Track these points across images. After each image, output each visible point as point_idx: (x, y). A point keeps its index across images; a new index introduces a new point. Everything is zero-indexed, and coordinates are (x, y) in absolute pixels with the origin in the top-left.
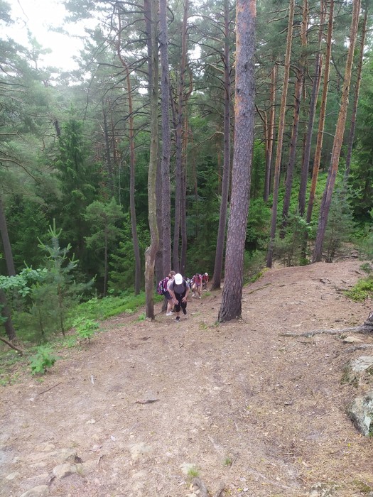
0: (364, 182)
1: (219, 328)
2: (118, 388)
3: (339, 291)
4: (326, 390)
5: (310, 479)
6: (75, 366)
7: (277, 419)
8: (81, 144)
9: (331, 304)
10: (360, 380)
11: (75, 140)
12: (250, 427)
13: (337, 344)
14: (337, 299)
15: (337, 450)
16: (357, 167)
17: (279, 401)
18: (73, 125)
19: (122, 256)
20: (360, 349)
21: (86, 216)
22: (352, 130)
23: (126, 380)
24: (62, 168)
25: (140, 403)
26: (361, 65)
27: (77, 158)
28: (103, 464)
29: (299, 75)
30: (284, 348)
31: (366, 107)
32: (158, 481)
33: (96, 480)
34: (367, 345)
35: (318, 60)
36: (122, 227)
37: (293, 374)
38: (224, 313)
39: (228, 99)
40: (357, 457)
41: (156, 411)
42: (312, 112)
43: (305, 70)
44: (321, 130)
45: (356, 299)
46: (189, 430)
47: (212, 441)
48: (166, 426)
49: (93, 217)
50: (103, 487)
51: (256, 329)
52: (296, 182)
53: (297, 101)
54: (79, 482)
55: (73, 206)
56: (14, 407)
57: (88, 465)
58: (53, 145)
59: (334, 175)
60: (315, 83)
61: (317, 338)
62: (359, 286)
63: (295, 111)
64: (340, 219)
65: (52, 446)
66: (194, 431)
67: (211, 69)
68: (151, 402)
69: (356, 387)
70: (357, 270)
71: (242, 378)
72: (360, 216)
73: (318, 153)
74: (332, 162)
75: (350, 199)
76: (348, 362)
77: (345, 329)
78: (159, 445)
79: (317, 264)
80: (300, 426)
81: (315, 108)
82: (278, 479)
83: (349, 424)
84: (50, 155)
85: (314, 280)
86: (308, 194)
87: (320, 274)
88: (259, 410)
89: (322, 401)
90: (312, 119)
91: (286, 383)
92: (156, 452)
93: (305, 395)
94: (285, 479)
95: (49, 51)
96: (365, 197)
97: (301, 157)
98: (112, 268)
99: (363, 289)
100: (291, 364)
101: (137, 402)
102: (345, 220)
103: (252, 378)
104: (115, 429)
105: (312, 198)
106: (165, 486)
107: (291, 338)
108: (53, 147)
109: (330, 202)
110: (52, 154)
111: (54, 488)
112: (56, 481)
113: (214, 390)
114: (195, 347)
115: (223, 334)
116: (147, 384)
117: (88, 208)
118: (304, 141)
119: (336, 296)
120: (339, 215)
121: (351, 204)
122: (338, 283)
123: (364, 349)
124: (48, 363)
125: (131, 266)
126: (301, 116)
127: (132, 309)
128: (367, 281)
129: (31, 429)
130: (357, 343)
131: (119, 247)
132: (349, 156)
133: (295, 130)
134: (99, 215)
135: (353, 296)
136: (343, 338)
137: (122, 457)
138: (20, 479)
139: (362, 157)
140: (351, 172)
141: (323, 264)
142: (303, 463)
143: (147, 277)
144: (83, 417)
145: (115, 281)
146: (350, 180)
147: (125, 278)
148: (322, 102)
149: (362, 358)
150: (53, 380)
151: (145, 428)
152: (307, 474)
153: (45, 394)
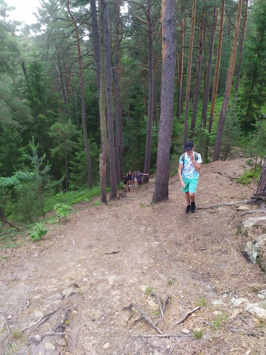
0: (248, 103)
1: (154, 206)
2: (91, 246)
3: (232, 179)
4: (227, 239)
5: (221, 289)
6: (60, 235)
7: (197, 258)
8: (42, 80)
9: (227, 188)
10: (249, 232)
11: (38, 77)
12: (180, 264)
13: (233, 212)
14: (231, 184)
15: (236, 273)
16: (243, 92)
17: (197, 248)
18: (36, 65)
19: (78, 162)
20: (248, 213)
21: (50, 134)
22: (240, 64)
23: (96, 241)
24: (30, 98)
25: (108, 254)
26: (246, 16)
27: (40, 90)
28: (92, 288)
29: (201, 24)
30: (198, 216)
31: (249, 48)
32: (128, 295)
33: (90, 297)
34: (253, 211)
35: (215, 12)
36: (76, 141)
37: (205, 232)
38: (157, 196)
39: (151, 43)
40: (249, 275)
41: (119, 258)
42: (211, 52)
43: (206, 19)
44: (218, 65)
45: (243, 183)
46: (142, 267)
47: (158, 273)
48: (127, 266)
49: (55, 134)
50: (95, 300)
51: (179, 205)
52: (200, 104)
53: (201, 44)
54: (80, 298)
55: (39, 127)
56: (26, 260)
57: (83, 289)
58: (21, 81)
59: (228, 98)
60: (213, 30)
61: (220, 209)
62: (245, 175)
63: (199, 51)
64: (232, 130)
65: (57, 280)
66: (145, 267)
67: (138, 21)
68: (115, 253)
69: (247, 236)
70: (244, 165)
71: (172, 236)
72: (245, 127)
73: (216, 82)
74: (227, 89)
75: (238, 116)
76: (241, 222)
77: (237, 202)
78: (125, 276)
79: (216, 162)
80: (212, 261)
81: (213, 49)
82: (201, 291)
83: (243, 258)
84: (19, 89)
85: (214, 173)
86: (209, 113)
87: (219, 169)
88: (185, 254)
89: (225, 246)
90: (211, 57)
91: (201, 238)
92: (123, 280)
93: (214, 243)
94: (206, 291)
95: (14, 8)
96: (248, 114)
97: (203, 85)
98: (70, 171)
99: (248, 177)
100: (204, 226)
101: (106, 254)
102: (235, 130)
103: (179, 235)
104: (95, 269)
105: (212, 115)
106: (132, 298)
107: (202, 210)
108: (22, 82)
109: (225, 118)
110: (21, 88)
111: (65, 302)
112: (66, 297)
113: (155, 244)
114: (139, 219)
115: (157, 210)
116: (110, 243)
117: (52, 128)
118: (205, 73)
119: (230, 182)
120: (231, 127)
121: (239, 119)
122: (231, 174)
123: (251, 213)
124: (42, 233)
125: (84, 169)
126: (203, 55)
127: (88, 198)
128: (251, 171)
129: (40, 272)
130: (246, 210)
131: (75, 156)
132: (237, 84)
133: (199, 66)
134: (60, 133)
135: (241, 182)
136: (237, 207)
137: (103, 284)
138: (43, 298)
139: (246, 85)
140: (239, 96)
141: (220, 162)
142: (216, 281)
143: (101, 175)
144: (73, 264)
145: (73, 180)
146: (238, 102)
147: (81, 177)
148: (218, 44)
149: (250, 219)
150: (47, 244)
151: (114, 268)
152: (219, 287)
153: (44, 251)
